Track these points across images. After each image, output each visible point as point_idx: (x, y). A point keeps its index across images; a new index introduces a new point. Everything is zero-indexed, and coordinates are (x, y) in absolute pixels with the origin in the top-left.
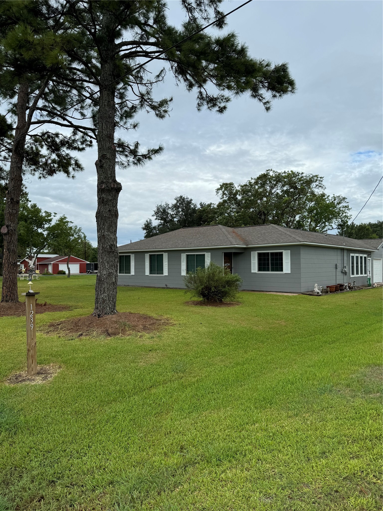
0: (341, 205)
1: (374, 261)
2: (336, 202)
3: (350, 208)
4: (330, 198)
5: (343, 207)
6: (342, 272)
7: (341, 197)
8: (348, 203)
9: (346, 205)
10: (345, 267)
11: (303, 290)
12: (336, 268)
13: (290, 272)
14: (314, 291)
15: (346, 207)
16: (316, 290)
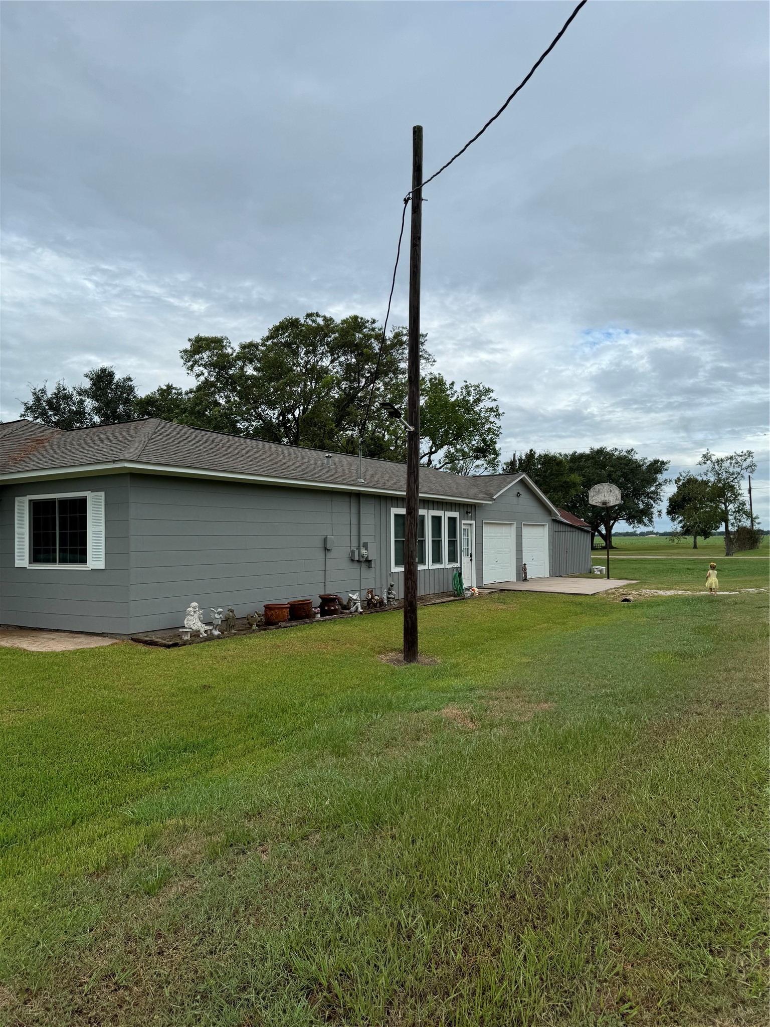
0: (482, 405)
1: (487, 531)
2: (471, 399)
3: (501, 411)
4: (457, 388)
5: (486, 411)
6: (352, 560)
7: (481, 388)
8: (495, 400)
9: (493, 405)
10: (366, 546)
11: (137, 627)
12: (326, 549)
13: (103, 567)
14: (184, 627)
15: (491, 410)
16: (194, 622)
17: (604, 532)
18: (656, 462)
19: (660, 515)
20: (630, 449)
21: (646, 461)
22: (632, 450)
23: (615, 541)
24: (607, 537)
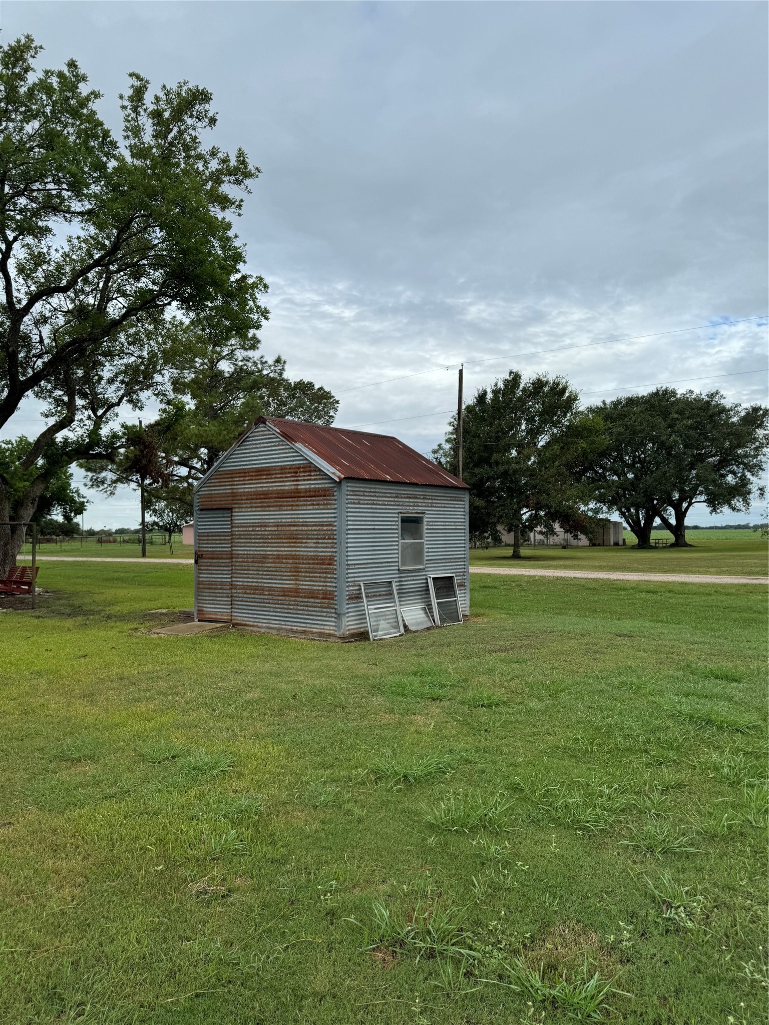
17: (673, 521)
18: (756, 410)
19: (762, 494)
20: (714, 391)
21: (740, 409)
22: (717, 393)
23: (689, 536)
24: (678, 530)
